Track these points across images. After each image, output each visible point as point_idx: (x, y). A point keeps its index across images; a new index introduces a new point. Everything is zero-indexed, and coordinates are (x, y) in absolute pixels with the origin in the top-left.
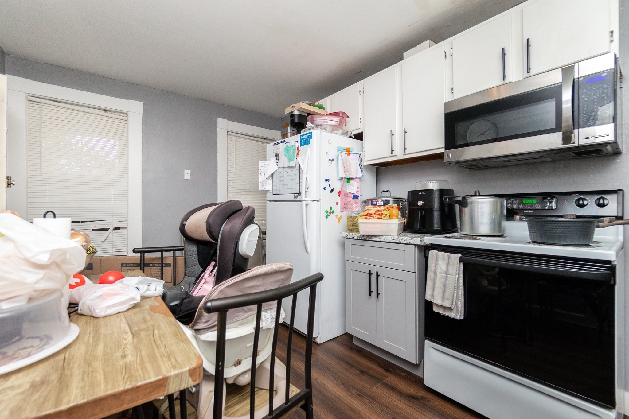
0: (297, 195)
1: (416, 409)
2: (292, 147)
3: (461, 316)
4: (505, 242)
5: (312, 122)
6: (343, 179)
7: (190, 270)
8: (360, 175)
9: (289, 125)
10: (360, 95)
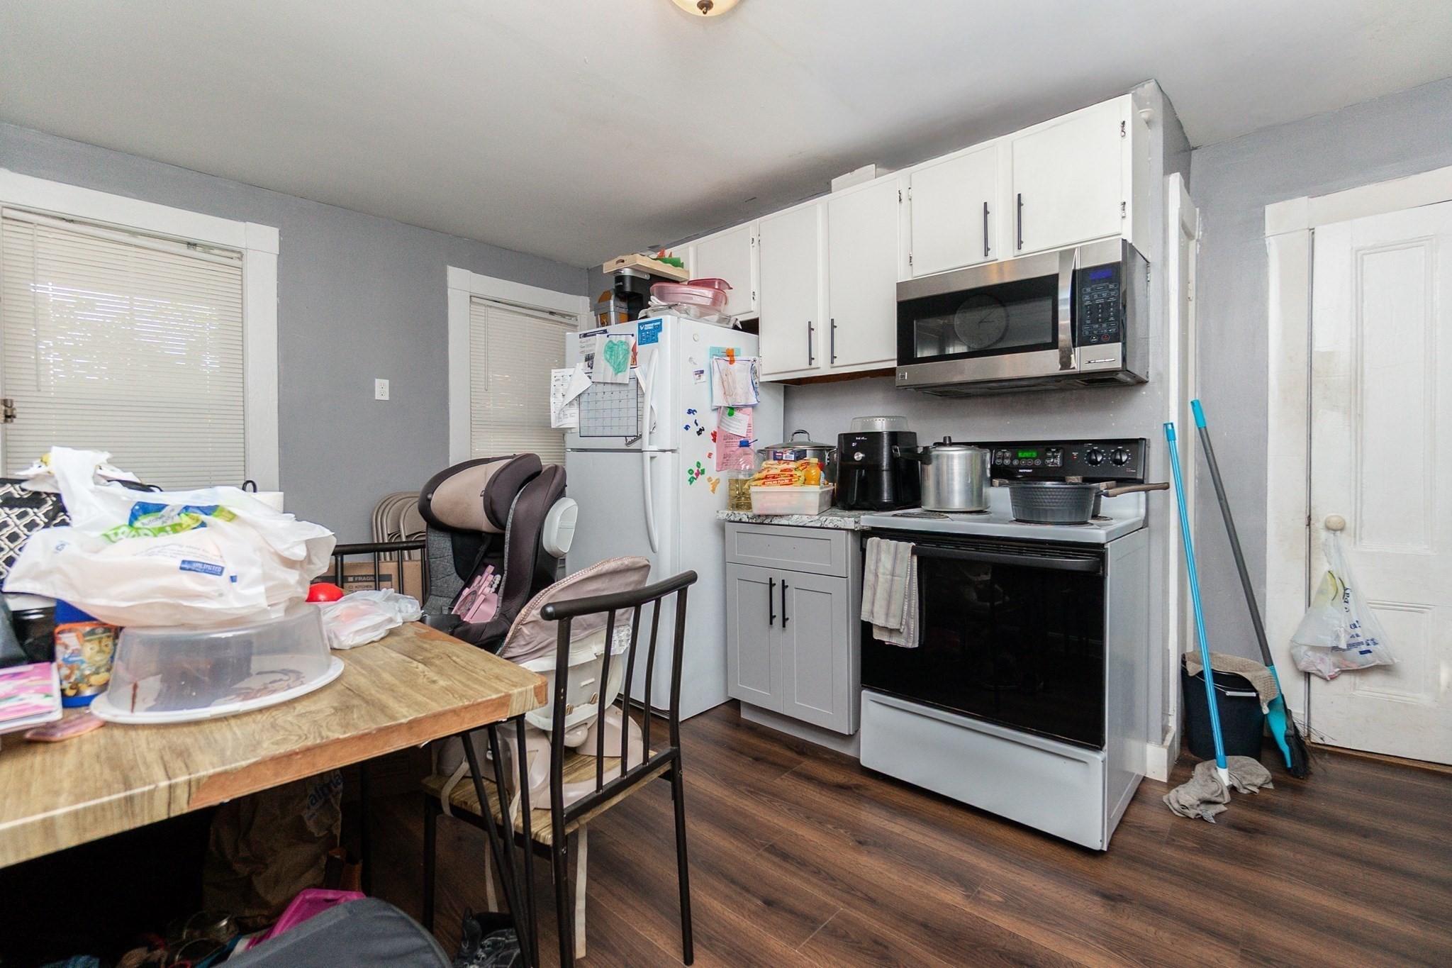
0: (633, 438)
1: (846, 801)
2: (622, 345)
3: (914, 642)
4: (988, 521)
5: (661, 297)
6: (722, 408)
7: (439, 584)
8: (753, 401)
9: (613, 297)
10: (753, 246)
